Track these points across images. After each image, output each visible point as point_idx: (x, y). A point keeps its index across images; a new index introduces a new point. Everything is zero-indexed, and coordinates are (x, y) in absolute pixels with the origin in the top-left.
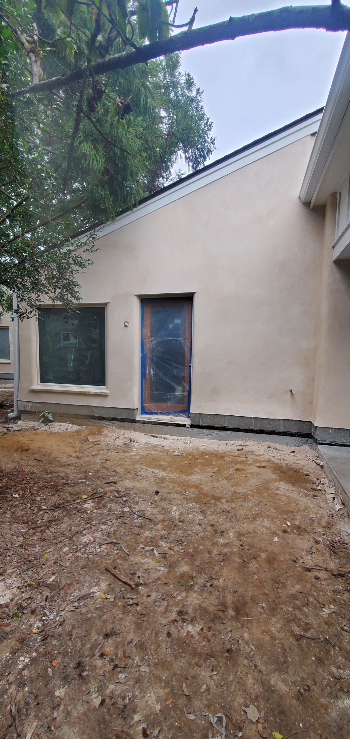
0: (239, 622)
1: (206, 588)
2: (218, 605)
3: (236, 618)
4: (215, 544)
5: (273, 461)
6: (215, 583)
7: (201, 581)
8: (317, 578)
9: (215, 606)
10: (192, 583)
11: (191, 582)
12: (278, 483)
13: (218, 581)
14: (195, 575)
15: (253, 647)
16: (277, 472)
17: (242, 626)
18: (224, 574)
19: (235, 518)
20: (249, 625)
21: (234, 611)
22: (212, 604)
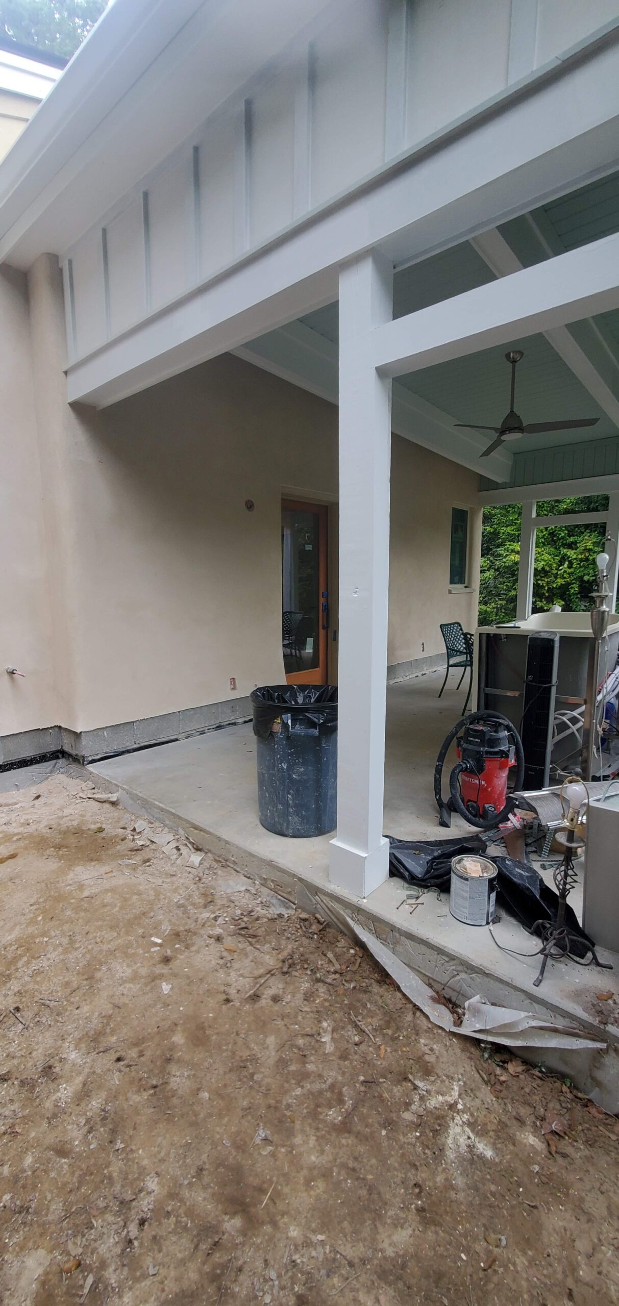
0: (263, 1223)
1: (136, 1243)
2: (196, 1247)
3: (252, 1223)
4: (55, 1116)
5: (18, 834)
6: (145, 1204)
7: (109, 1247)
8: (276, 999)
9: (192, 1257)
10: (90, 1280)
11: (85, 1278)
12: (71, 875)
13: (149, 1193)
14: (81, 1250)
15: (320, 1237)
16: (48, 852)
17: (274, 1224)
18: (145, 1162)
19: (48, 1010)
20: (281, 1206)
21: (234, 1214)
22: (183, 1262)
